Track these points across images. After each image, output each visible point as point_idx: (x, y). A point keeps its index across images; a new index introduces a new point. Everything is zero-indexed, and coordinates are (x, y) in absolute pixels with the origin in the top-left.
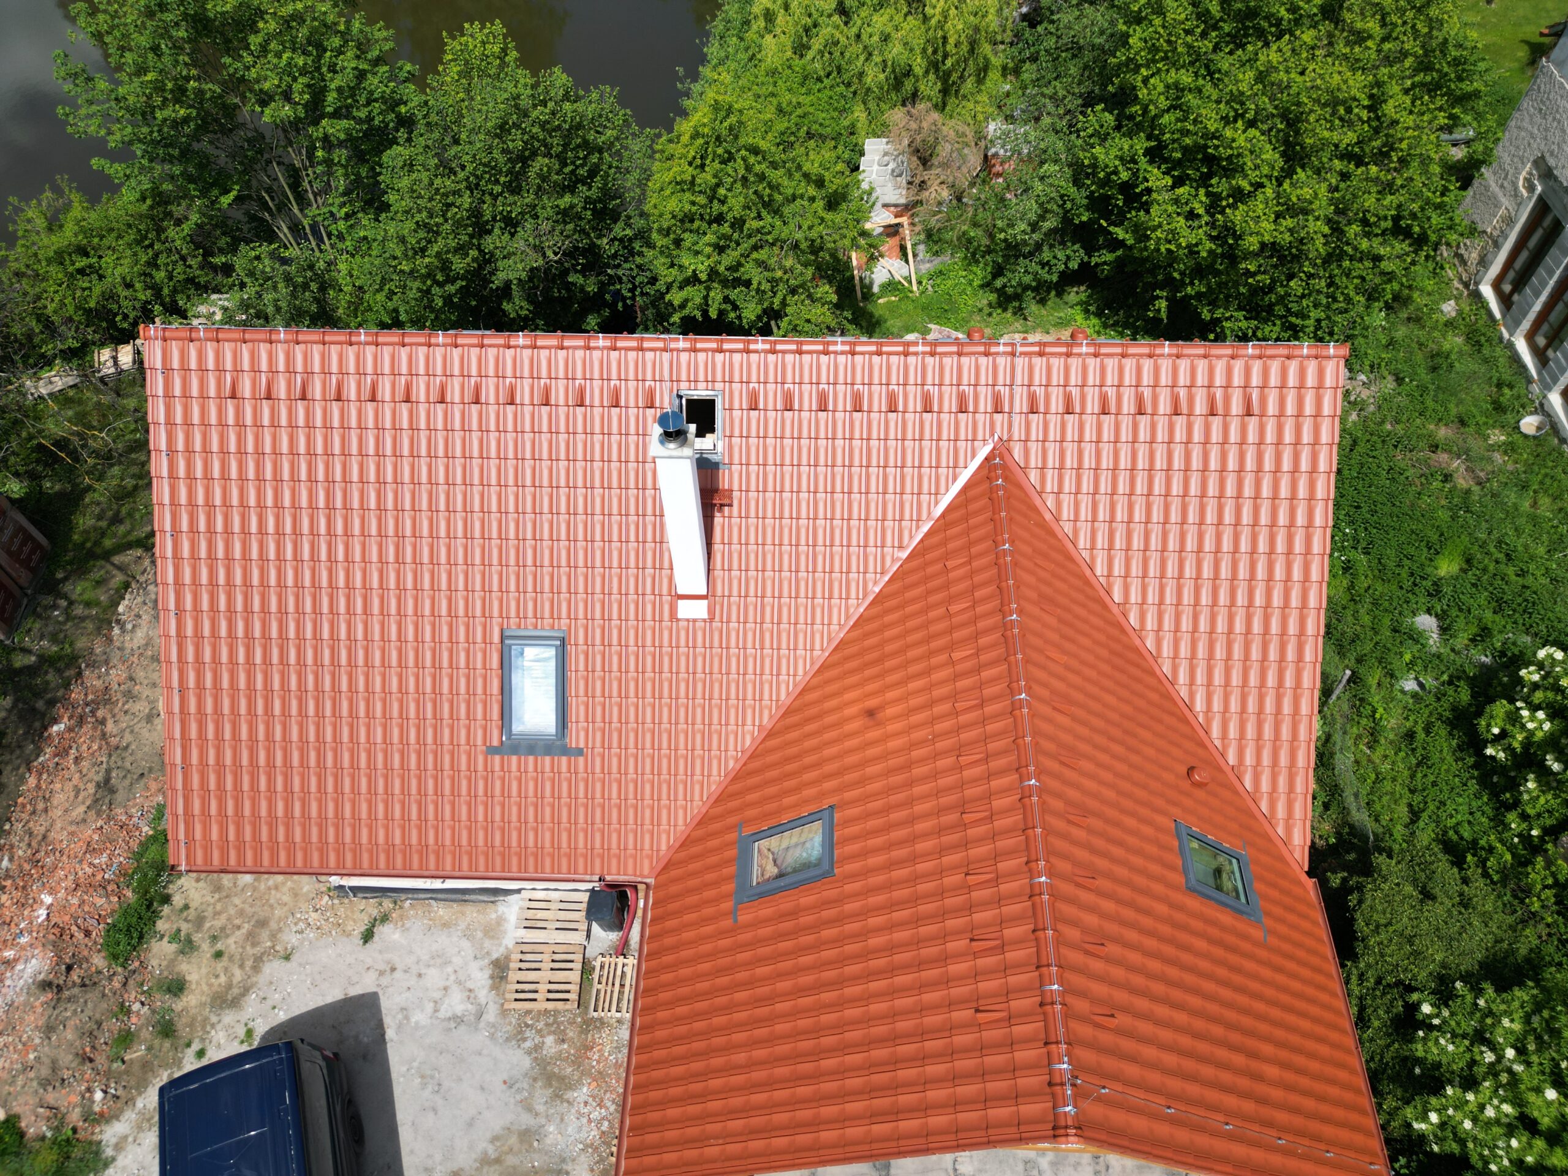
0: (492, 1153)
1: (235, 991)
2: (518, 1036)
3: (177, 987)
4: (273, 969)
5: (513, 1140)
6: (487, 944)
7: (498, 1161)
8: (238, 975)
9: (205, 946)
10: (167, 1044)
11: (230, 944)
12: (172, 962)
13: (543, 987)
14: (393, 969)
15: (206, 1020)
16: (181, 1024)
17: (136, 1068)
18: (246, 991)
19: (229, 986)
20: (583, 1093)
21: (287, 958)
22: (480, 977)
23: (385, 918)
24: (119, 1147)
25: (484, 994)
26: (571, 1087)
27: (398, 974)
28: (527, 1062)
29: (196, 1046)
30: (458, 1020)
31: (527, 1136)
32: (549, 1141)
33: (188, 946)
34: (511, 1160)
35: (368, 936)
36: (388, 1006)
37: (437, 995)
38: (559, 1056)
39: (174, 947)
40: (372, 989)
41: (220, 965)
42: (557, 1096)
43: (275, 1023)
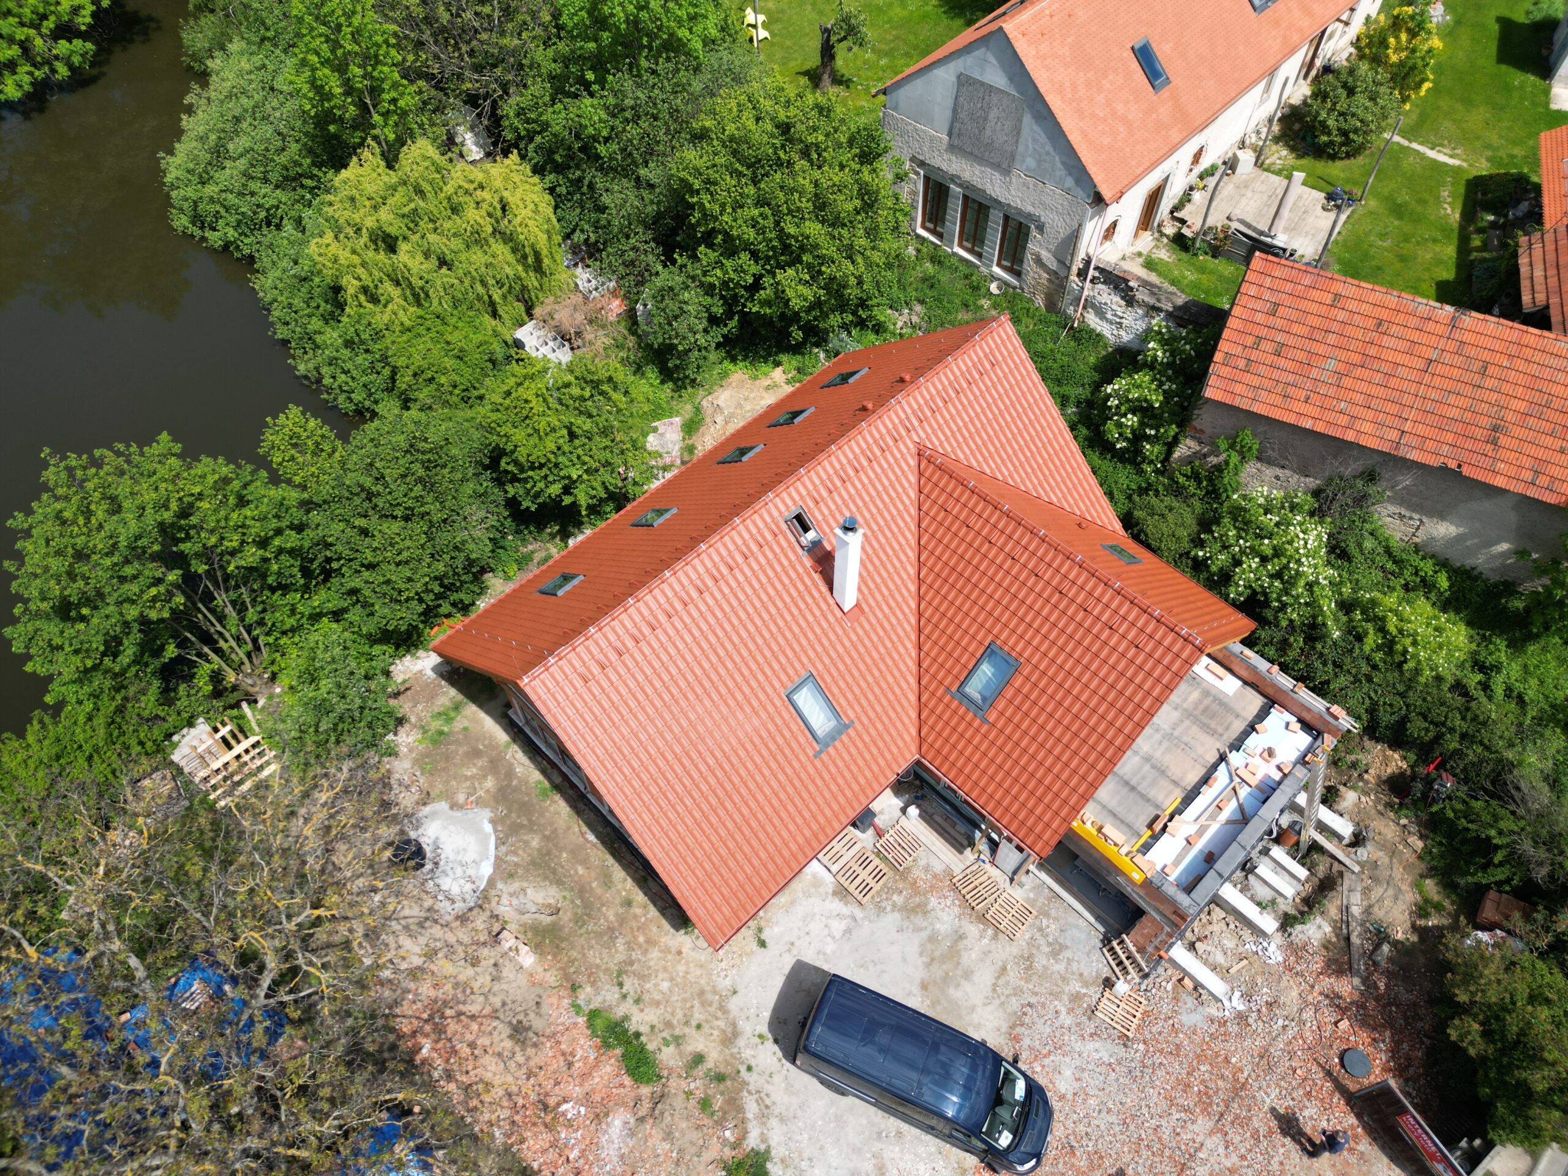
0: (926, 959)
1: (729, 1030)
2: (880, 910)
3: (698, 1059)
4: (733, 1004)
5: (929, 946)
6: (822, 890)
7: (932, 960)
8: (721, 1024)
9: (687, 1030)
10: (729, 1083)
11: (698, 1016)
12: (681, 1054)
13: (869, 880)
14: (792, 944)
15: (732, 1055)
16: (722, 1069)
17: (726, 1108)
18: (734, 1025)
19: (724, 1032)
20: (933, 901)
21: (735, 992)
22: (836, 905)
23: (760, 930)
24: (764, 1139)
25: (846, 910)
26: (926, 905)
27: (797, 943)
28: (897, 915)
29: (743, 1069)
30: (848, 931)
31: (933, 939)
32: (942, 930)
33: (678, 1040)
34: (937, 954)
35: (762, 944)
36: (810, 958)
37: (826, 932)
38: (907, 899)
39: (672, 1047)
40: (794, 961)
41: (706, 1029)
42: (925, 913)
43: (767, 1020)
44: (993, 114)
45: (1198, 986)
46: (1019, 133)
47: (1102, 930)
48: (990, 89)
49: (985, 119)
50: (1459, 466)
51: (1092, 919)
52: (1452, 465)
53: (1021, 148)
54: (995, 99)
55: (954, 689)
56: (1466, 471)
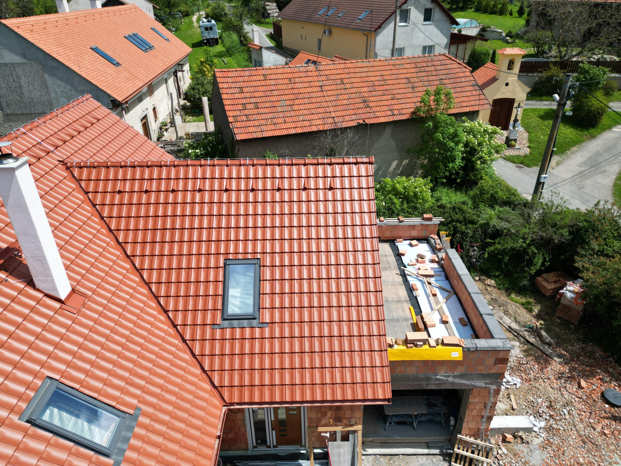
44: (23, 81)
45: (515, 432)
46: (46, 86)
47: (437, 451)
48: (13, 65)
49: (20, 87)
50: (364, 121)
51: (426, 451)
52: (361, 122)
53: (53, 95)
54: (19, 71)
55: (219, 320)
56: (367, 121)
